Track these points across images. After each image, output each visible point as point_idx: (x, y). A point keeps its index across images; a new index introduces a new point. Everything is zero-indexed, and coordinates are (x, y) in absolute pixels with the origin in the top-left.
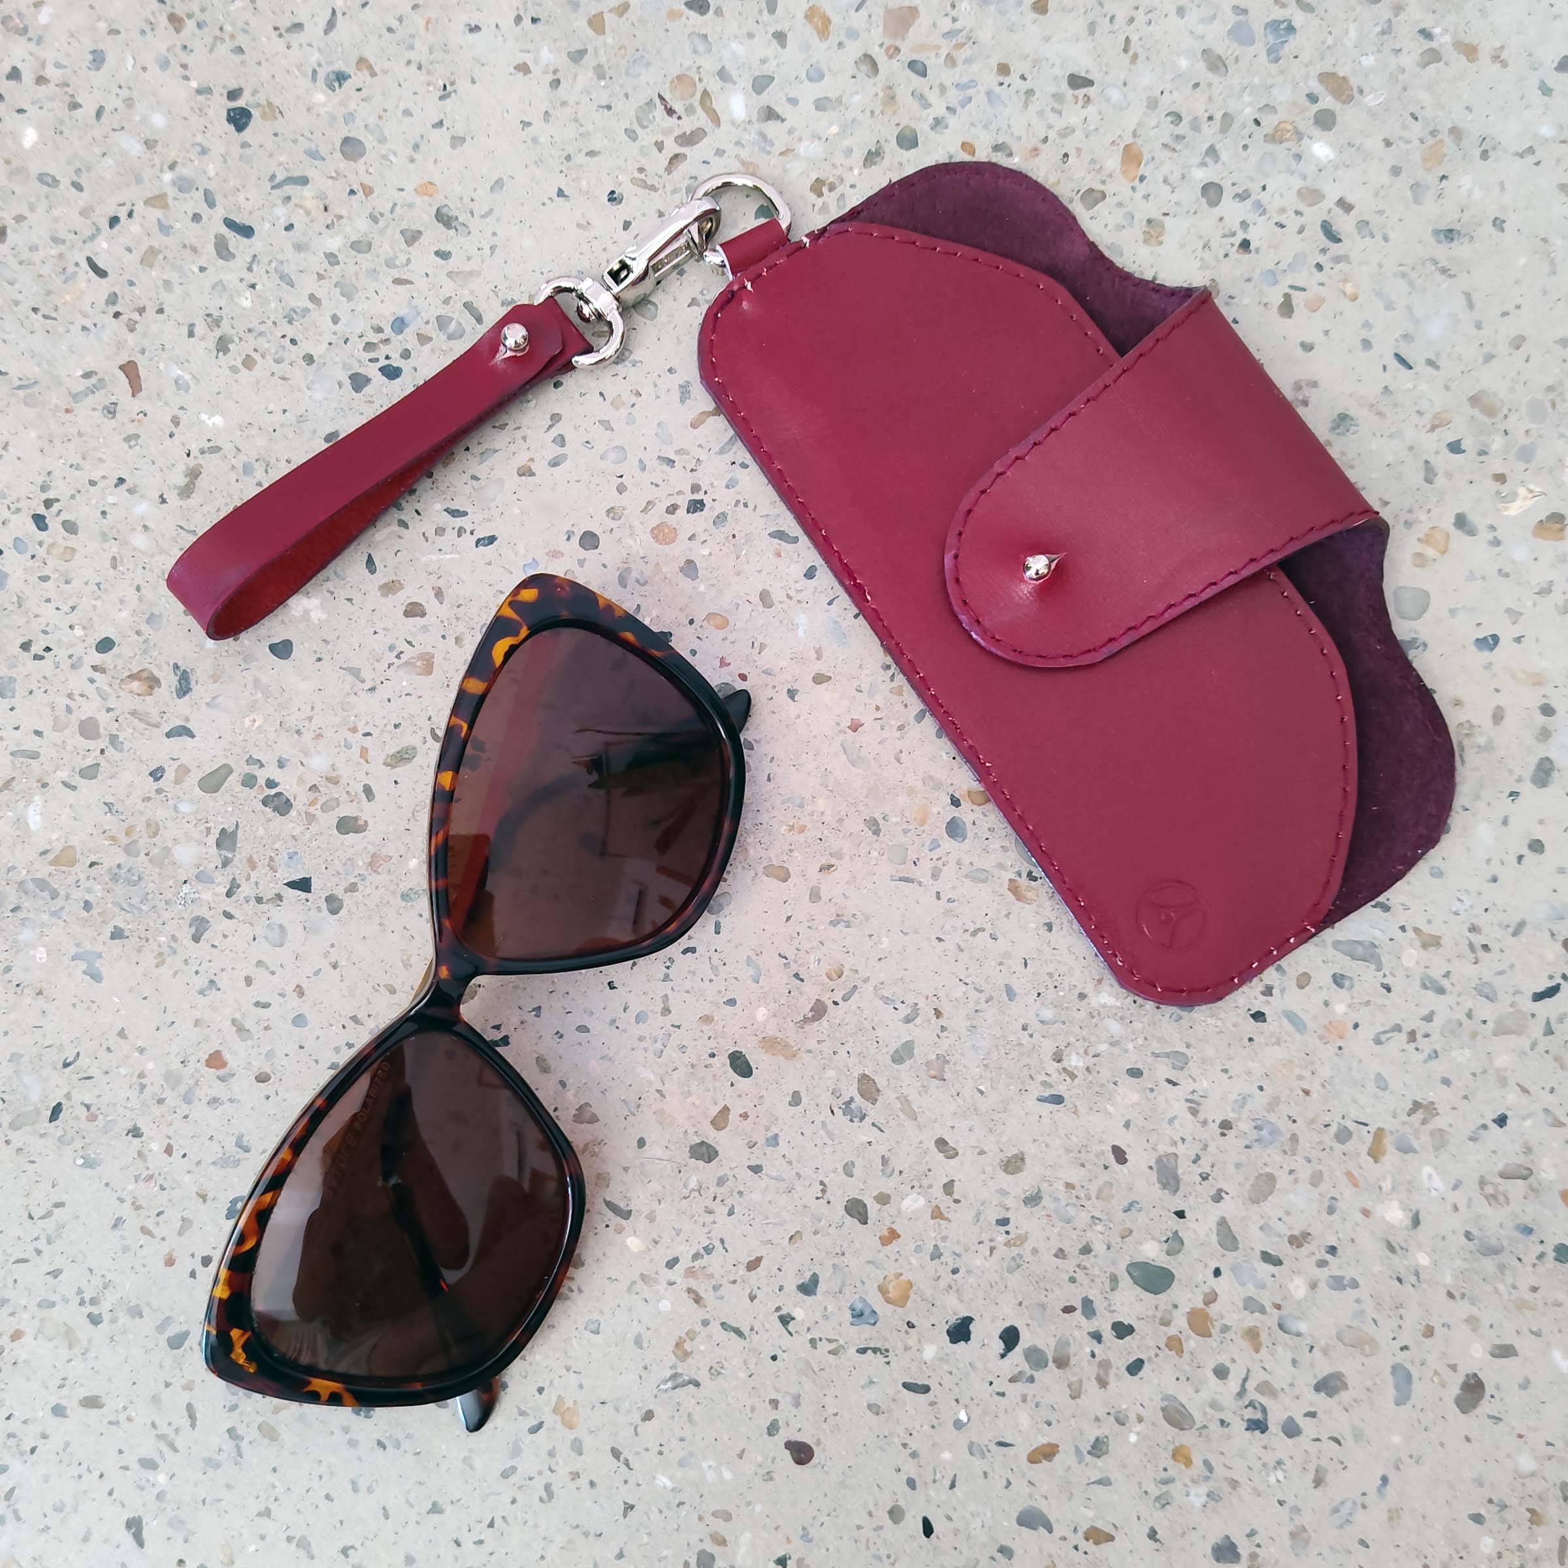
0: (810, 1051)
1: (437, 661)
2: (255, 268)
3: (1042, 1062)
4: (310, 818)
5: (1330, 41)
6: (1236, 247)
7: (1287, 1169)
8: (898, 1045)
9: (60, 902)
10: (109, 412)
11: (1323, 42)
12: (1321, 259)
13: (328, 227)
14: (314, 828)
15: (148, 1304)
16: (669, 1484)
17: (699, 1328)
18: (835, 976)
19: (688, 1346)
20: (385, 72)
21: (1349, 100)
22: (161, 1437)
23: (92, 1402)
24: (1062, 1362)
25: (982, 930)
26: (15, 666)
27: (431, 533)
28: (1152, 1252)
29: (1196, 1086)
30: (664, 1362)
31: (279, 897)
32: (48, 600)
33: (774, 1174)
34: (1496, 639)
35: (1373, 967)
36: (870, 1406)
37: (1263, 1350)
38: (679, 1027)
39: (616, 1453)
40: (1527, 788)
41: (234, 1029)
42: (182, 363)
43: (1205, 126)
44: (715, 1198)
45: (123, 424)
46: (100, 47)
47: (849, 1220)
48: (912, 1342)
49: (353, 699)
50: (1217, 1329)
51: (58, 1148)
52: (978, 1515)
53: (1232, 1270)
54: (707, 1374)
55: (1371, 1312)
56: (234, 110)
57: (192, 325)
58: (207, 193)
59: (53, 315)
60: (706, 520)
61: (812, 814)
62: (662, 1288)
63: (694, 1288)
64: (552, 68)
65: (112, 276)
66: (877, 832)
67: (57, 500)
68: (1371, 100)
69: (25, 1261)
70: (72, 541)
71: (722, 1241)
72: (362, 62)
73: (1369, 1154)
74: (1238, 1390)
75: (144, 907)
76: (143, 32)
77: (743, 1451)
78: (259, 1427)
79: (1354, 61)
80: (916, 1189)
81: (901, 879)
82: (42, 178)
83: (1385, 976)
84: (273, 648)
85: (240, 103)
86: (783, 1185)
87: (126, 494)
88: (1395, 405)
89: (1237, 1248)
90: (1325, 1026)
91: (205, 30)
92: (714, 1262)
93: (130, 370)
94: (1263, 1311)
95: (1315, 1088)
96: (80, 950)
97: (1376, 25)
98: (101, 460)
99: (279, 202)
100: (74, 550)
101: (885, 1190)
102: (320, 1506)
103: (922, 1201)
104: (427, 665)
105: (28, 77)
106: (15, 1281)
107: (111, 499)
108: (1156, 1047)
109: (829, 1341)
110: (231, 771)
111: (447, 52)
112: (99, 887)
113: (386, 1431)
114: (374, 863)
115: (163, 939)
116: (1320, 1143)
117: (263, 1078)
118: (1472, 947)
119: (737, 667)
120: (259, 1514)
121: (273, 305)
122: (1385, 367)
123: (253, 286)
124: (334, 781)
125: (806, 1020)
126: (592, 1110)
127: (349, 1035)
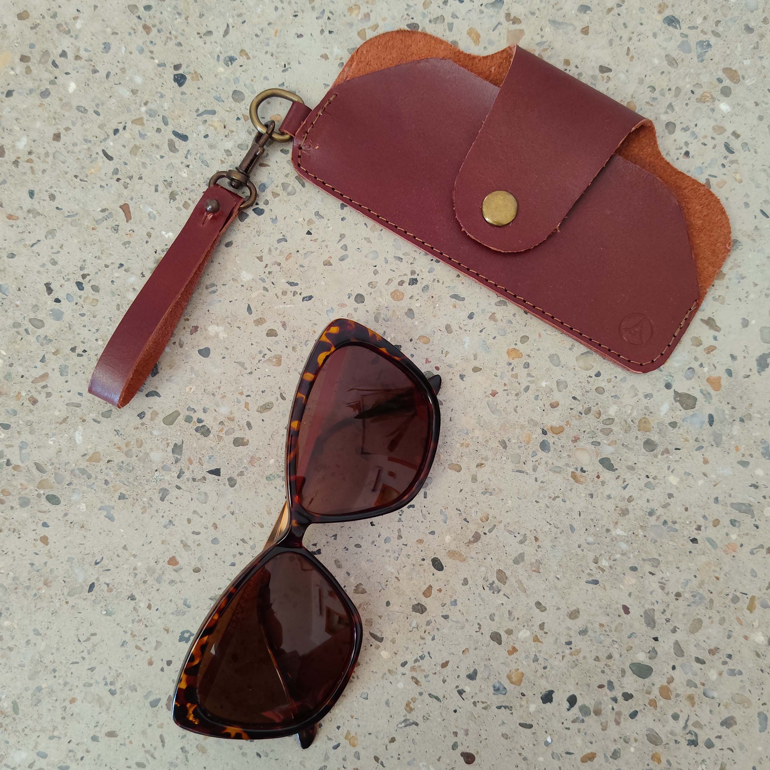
0: (472, 558)
1: (283, 359)
2: (189, 157)
3: (588, 563)
4: (220, 438)
5: (728, 52)
6: (682, 155)
7: (708, 616)
8: (517, 554)
9: (92, 480)
10: (115, 230)
11: (725, 52)
12: (724, 162)
13: (226, 136)
14: (222, 443)
15: (140, 685)
17: (417, 696)
18: (484, 520)
19: (412, 706)
20: (254, 57)
21: (737, 82)
22: (147, 752)
23: (111, 734)
24: (598, 713)
25: (558, 497)
26: (68, 359)
27: (280, 294)
28: (642, 658)
29: (664, 575)
30: (401, 713)
31: (204, 478)
32: (85, 326)
33: (455, 620)
35: (750, 516)
36: (503, 735)
37: (696, 706)
38: (406, 545)
39: (376, 759)
41: (182, 545)
42: (152, 205)
43: (667, 93)
44: (425, 632)
45: (122, 236)
46: (108, 41)
47: (492, 642)
48: (524, 703)
49: (241, 378)
50: (674, 695)
51: (93, 606)
53: (681, 666)
54: (422, 719)
55: (748, 687)
56: (177, 75)
57: (157, 186)
58: (164, 117)
59: (86, 179)
60: (418, 289)
61: (472, 438)
62: (399, 676)
63: (415, 676)
64: (339, 57)
65: (116, 160)
66: (505, 447)
67: (89, 275)
68: (748, 82)
69: (77, 663)
70: (96, 296)
71: (429, 653)
72: (242, 51)
73: (747, 609)
74: (684, 725)
75: (135, 483)
76: (130, 34)
77: (440, 758)
78: (197, 747)
79: (740, 62)
80: (526, 627)
81: (517, 471)
82: (78, 108)
83: (755, 520)
84: (200, 352)
85: (181, 72)
86: (459, 625)
87: (124, 272)
88: (761, 236)
89: (683, 656)
90: (727, 546)
91: (162, 33)
92: (425, 664)
93: (125, 208)
94: (696, 687)
95: (722, 576)
96: (103, 505)
97: (751, 44)
98: (110, 254)
99: (201, 123)
100: (97, 300)
101: (510, 628)
103: (528, 633)
104: (278, 361)
105: (71, 55)
106: (72, 673)
107: (116, 275)
108: (644, 556)
109: (483, 703)
110: (179, 414)
111: (286, 47)
112: (112, 473)
113: (261, 748)
114: (252, 461)
115: (146, 499)
116: (724, 603)
117: (197, 570)
119: (434, 363)
121: (198, 176)
122: (755, 216)
123: (188, 166)
124: (232, 420)
125: (470, 542)
126: (363, 587)
127: (240, 549)
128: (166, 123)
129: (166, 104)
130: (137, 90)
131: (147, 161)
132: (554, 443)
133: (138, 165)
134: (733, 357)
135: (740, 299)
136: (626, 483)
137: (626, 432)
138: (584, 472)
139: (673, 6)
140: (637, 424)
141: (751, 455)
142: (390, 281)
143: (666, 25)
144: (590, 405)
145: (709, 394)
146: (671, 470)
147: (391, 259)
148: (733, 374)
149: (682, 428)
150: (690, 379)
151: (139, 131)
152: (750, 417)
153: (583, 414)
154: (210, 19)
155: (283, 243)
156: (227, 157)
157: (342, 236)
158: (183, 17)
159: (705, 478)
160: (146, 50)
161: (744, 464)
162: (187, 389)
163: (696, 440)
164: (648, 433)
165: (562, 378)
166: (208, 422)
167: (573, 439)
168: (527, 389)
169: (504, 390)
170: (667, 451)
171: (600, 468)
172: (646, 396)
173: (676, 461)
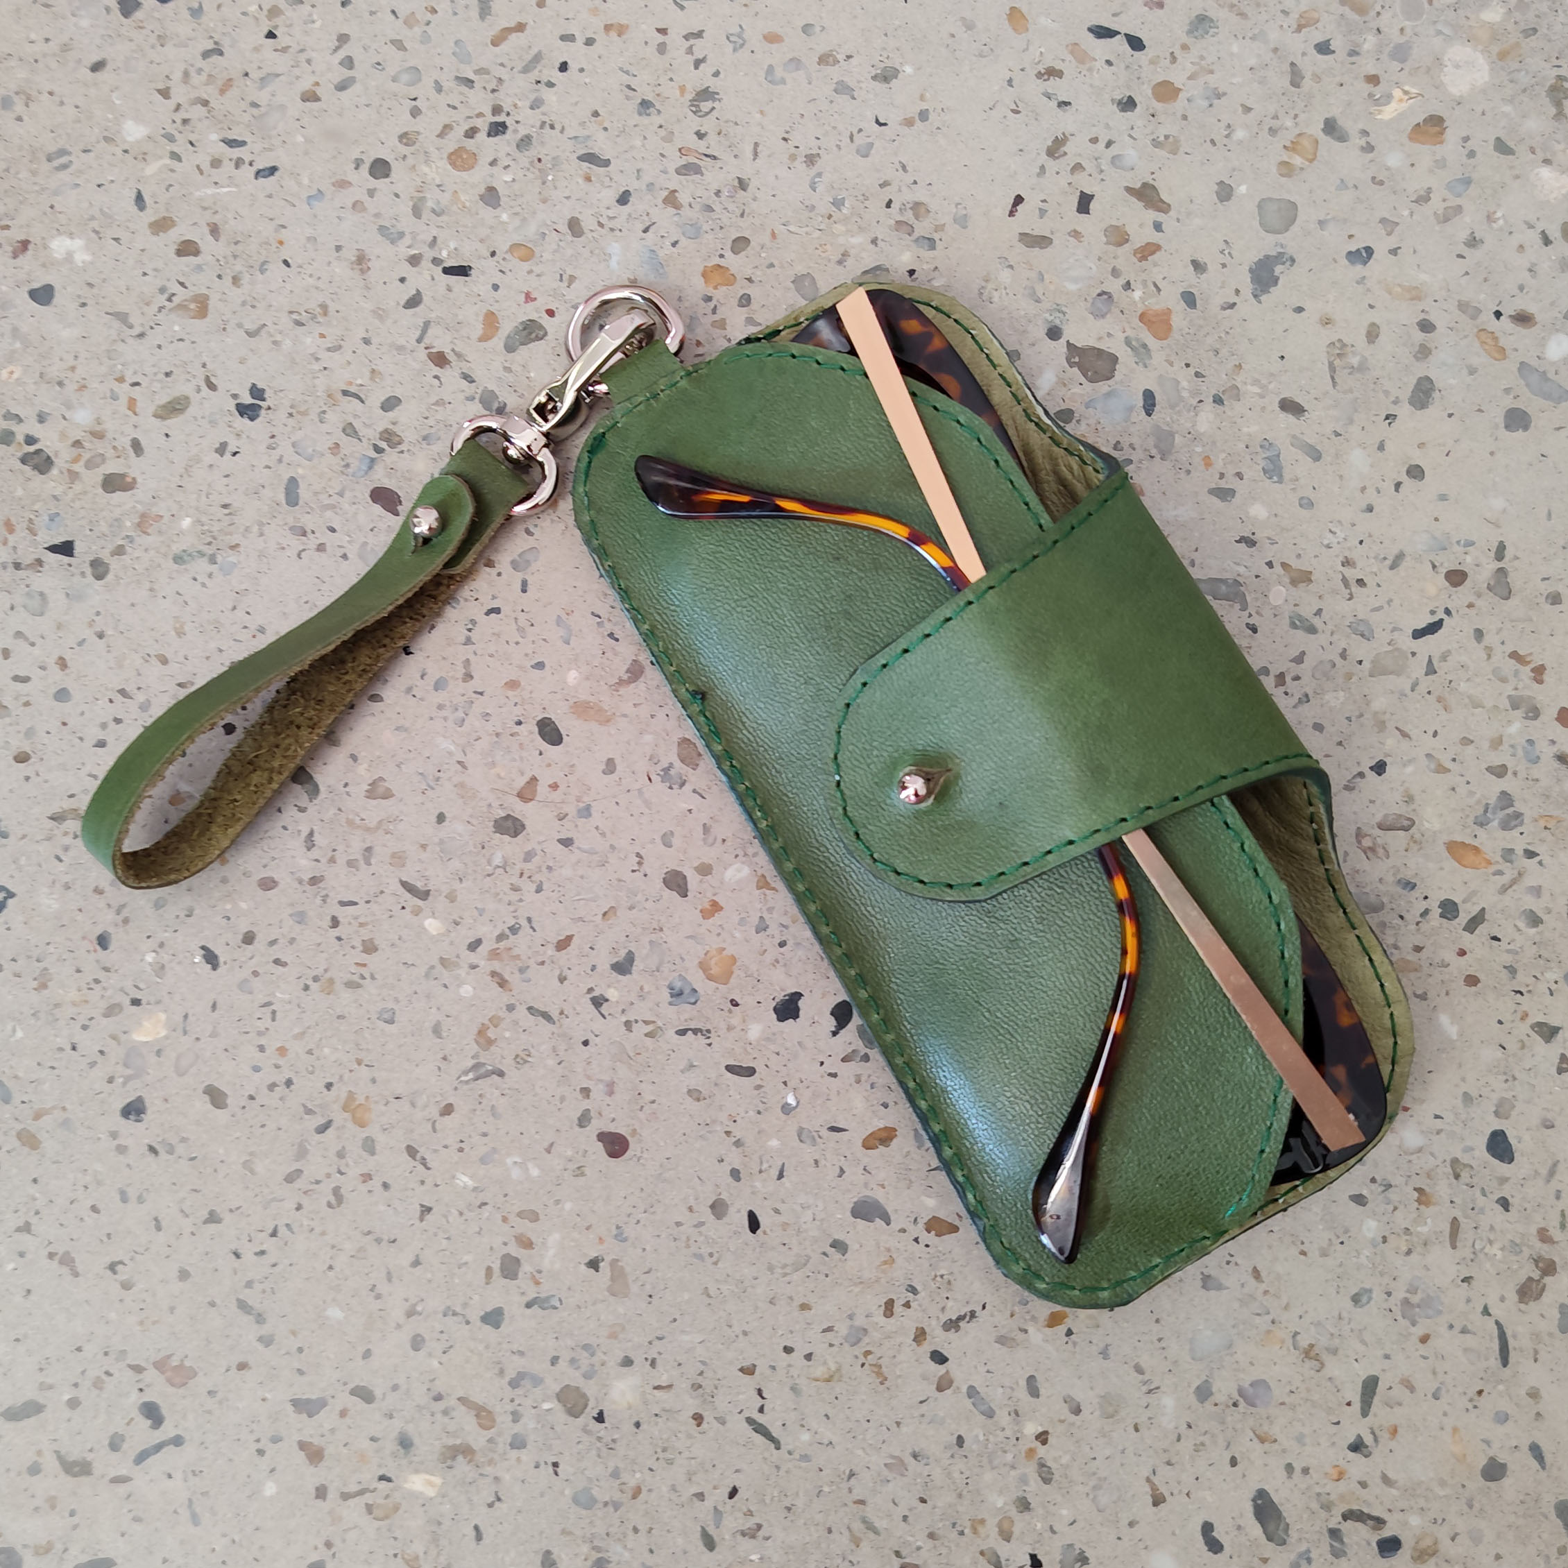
0: (625, 716)
1: (213, 303)
4: (73, 476)
14: (78, 487)
16: (470, 1183)
17: (503, 1013)
19: (491, 1034)
27: (206, 166)
30: (465, 1052)
31: (39, 562)
33: (586, 847)
34: (1369, 251)
35: (1237, 606)
36: (689, 1092)
38: (481, 694)
39: (411, 1151)
40: (1404, 411)
44: (522, 874)
47: (667, 893)
48: (735, 1021)
49: (120, 347)
52: (809, 1207)
54: (513, 1063)
62: (463, 972)
63: (498, 970)
71: (529, 920)
77: (552, 1145)
80: (741, 858)
84: (33, 294)
92: (521, 944)
101: (706, 860)
102: (86, 1218)
103: (746, 871)
104: (201, 307)
109: (647, 1023)
113: (158, 1136)
118: (1345, 581)
120: (19, 1230)
124: (98, 435)
125: (621, 682)
126: (386, 784)
127: (118, 709)
141: (1239, 475)
142: (446, 129)
157: (343, 39)
162: (4, 375)
166: (48, 443)
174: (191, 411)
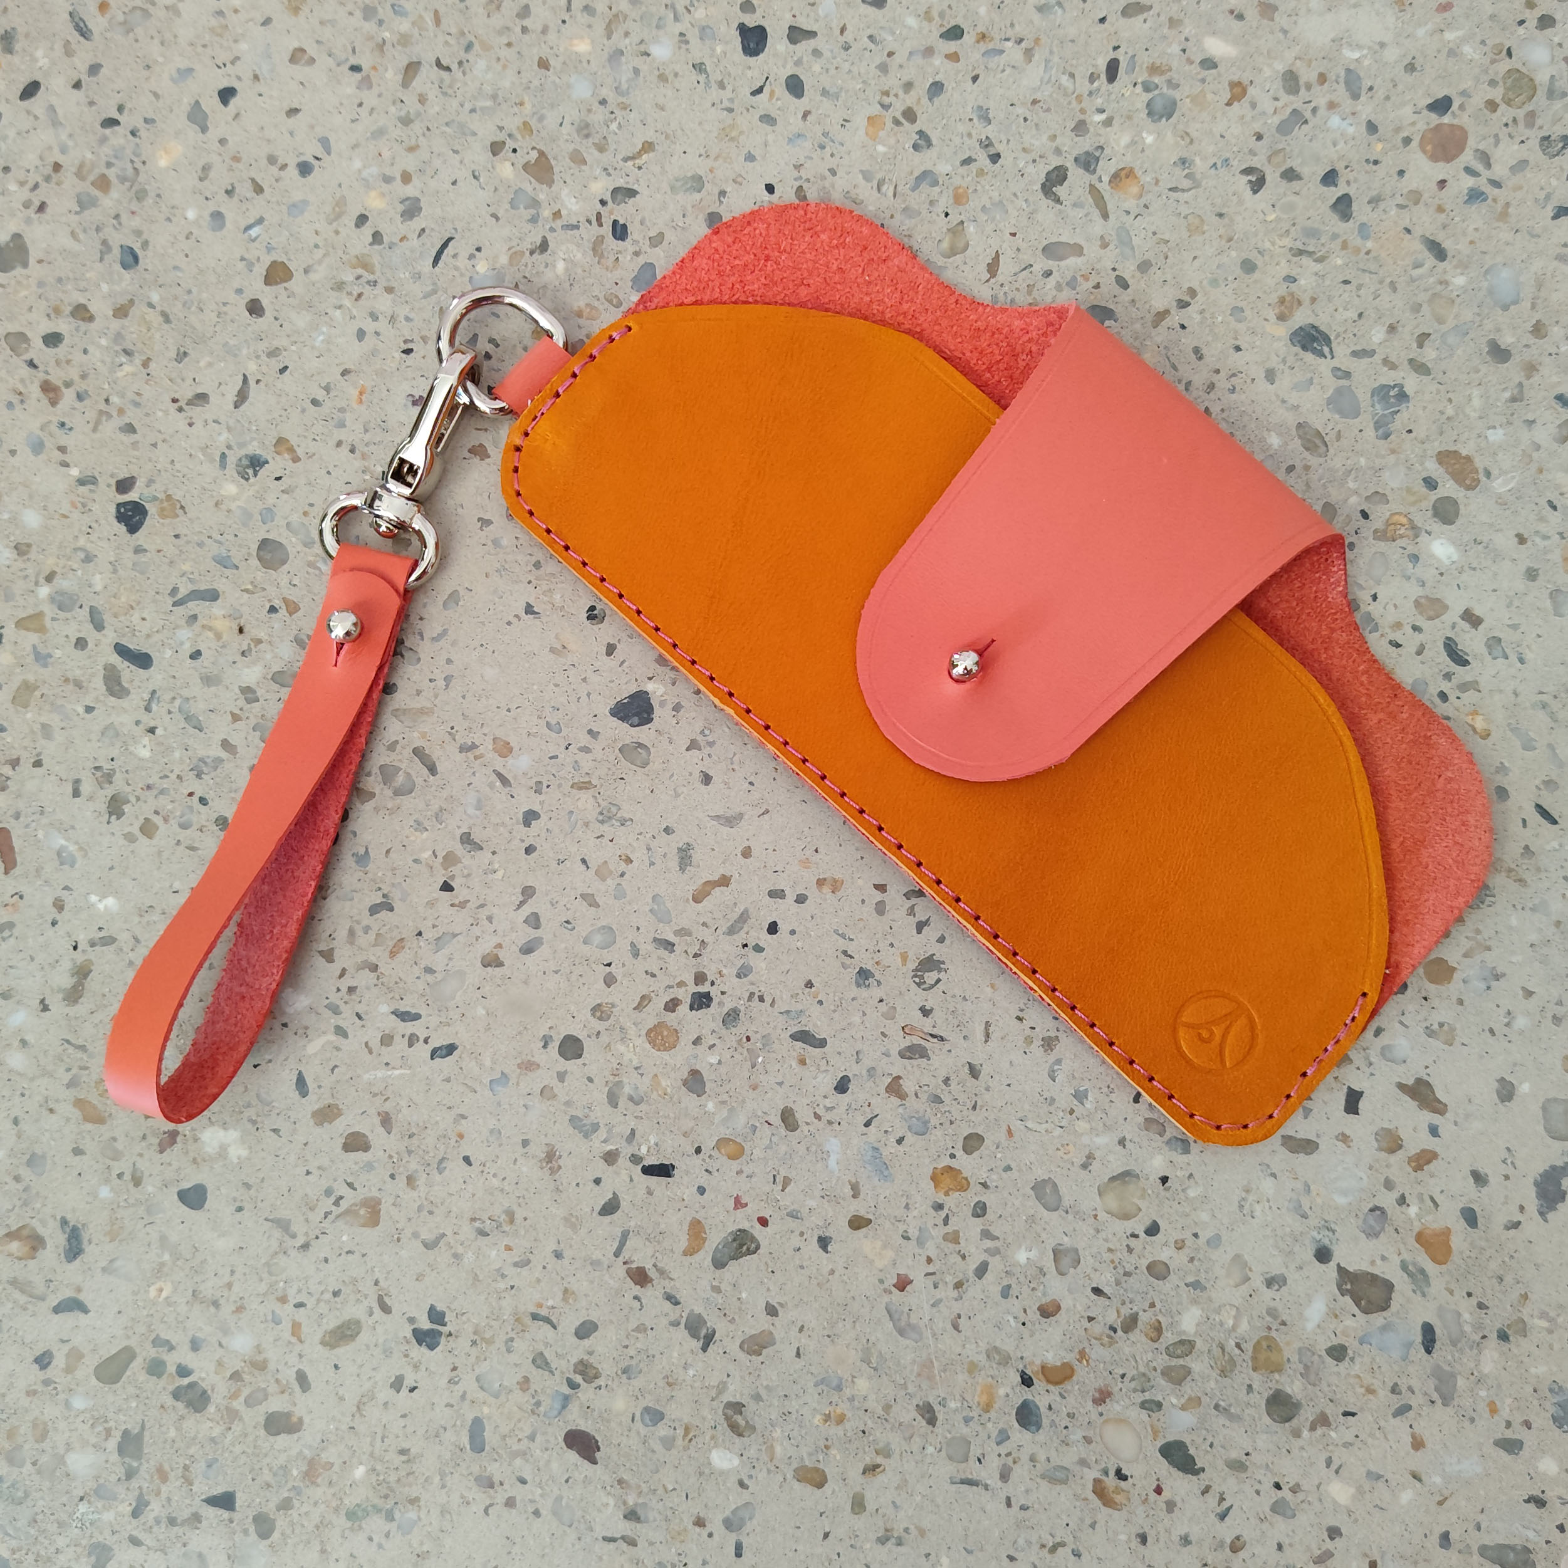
128: (99, 626)
129: (98, 577)
130: (29, 546)
131: (55, 720)
132: (1050, 1408)
133: (33, 732)
134: (1479, 1178)
135: (1492, 1031)
136: (1225, 1505)
137: (1223, 1373)
138: (1124, 1478)
139: (1313, 300)
140: (1250, 1353)
141: (1527, 1424)
142: (644, 1001)
143: (1298, 349)
144: (1135, 1309)
145: (1422, 1271)
146: (1334, 1467)
147: (646, 947)
148: (1480, 1221)
149: (1358, 1360)
150: (1377, 1235)
151: (34, 647)
152: (1522, 1328)
153: (1120, 1332)
154: (202, 364)
155: (384, 914)
156: (247, 707)
157: (528, 892)
158: (138, 360)
159: (1418, 1484)
160: (49, 444)
161: (1511, 1446)
162: (153, 1292)
163: (1395, 1390)
164: (1277, 1376)
165: (1066, 1239)
166: (203, 1375)
167: (1097, 1395)
168: (982, 1271)
169: (927, 1274)
170: (1322, 1420)
171: (1163, 1467)
172: (1270, 1283)
173: (1347, 1445)
174: (364, 1337)
